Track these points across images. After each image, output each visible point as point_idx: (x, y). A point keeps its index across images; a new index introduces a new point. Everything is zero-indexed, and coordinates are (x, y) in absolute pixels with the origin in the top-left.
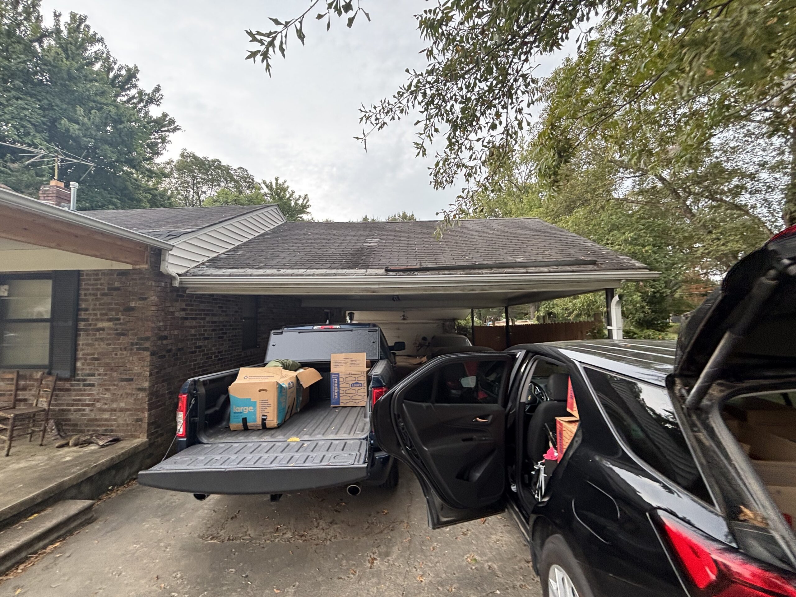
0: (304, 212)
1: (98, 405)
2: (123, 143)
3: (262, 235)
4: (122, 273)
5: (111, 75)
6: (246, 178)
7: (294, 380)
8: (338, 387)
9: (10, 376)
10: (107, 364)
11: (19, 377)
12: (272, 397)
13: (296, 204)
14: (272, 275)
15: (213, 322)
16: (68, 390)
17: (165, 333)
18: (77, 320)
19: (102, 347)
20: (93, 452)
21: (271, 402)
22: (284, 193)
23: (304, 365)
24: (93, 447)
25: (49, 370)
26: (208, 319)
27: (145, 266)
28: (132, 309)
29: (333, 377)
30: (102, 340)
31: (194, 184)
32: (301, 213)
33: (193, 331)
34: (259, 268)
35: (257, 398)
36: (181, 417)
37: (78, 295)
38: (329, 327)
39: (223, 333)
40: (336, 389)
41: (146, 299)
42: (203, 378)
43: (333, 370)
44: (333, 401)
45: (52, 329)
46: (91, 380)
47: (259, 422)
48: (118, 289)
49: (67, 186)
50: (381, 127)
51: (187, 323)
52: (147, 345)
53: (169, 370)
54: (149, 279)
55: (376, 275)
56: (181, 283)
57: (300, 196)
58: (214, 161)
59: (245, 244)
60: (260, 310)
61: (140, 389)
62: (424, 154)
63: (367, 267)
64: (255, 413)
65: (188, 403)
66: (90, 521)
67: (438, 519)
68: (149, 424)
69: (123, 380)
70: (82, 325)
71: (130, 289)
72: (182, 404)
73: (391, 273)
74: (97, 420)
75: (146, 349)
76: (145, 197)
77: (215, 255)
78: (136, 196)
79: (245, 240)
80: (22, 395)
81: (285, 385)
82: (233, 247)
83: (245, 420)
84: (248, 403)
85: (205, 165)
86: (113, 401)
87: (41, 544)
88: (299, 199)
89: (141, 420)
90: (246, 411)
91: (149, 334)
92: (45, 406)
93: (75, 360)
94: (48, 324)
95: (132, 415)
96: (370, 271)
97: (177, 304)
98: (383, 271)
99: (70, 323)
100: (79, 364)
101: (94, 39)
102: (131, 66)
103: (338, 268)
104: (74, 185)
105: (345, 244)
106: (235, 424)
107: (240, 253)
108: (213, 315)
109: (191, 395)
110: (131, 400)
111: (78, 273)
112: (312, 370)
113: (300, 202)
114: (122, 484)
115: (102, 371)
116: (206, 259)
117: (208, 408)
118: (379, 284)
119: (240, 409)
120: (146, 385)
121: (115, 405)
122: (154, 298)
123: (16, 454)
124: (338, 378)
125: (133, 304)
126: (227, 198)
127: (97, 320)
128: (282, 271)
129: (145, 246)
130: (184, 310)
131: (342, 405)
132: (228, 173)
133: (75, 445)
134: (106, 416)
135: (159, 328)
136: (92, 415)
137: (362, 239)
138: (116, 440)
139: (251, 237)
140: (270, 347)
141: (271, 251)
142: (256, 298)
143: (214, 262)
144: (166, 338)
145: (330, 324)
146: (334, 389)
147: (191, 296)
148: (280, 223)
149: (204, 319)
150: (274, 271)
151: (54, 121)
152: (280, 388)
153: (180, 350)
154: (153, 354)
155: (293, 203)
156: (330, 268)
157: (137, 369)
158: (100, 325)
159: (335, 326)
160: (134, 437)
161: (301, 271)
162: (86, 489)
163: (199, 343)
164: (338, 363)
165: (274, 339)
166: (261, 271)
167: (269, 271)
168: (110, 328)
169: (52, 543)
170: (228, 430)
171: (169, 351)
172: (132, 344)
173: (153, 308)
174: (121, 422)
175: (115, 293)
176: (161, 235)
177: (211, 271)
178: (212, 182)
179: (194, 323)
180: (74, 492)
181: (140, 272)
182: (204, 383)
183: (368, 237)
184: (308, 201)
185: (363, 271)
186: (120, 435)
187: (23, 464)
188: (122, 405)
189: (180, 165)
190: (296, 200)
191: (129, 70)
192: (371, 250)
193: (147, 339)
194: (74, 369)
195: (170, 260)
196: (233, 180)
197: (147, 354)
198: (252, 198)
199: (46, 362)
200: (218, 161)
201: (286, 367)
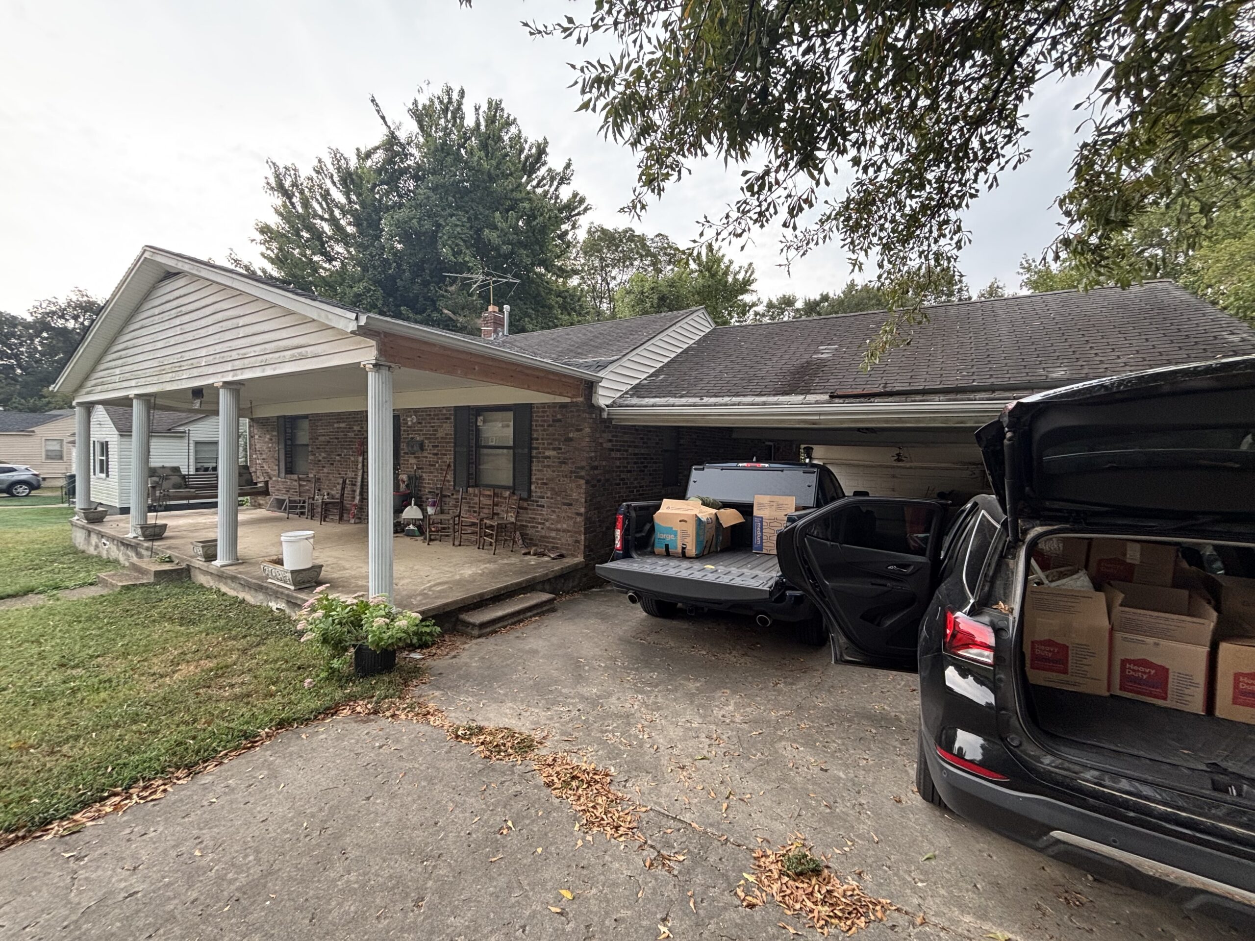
0: (747, 291)
1: (547, 524)
2: (537, 242)
3: (686, 351)
4: (563, 406)
5: (523, 157)
6: (666, 248)
7: (713, 517)
8: (762, 531)
9: (488, 493)
10: (553, 489)
11: (495, 495)
12: (691, 528)
13: (736, 280)
14: (694, 405)
15: (635, 454)
16: (526, 509)
17: (596, 463)
18: (531, 449)
19: (548, 473)
20: (547, 562)
21: (690, 532)
22: (719, 265)
23: (726, 505)
24: (546, 559)
25: (513, 490)
26: (630, 450)
27: (581, 399)
28: (571, 440)
29: (756, 520)
30: (549, 466)
31: (602, 268)
32: (742, 294)
33: (618, 463)
34: (681, 397)
35: (678, 527)
36: (618, 533)
37: (531, 425)
38: (757, 465)
39: (645, 467)
40: (759, 534)
41: (581, 430)
42: (634, 504)
43: (756, 513)
44: (755, 546)
45: (514, 454)
46: (542, 502)
47: (680, 550)
48: (560, 421)
49: (501, 311)
50: (804, 254)
51: (613, 454)
52: (583, 473)
53: (599, 499)
54: (584, 411)
55: (817, 403)
56: (609, 414)
57: (740, 267)
58: (625, 231)
59: (667, 365)
60: (682, 442)
61: (578, 514)
62: (860, 269)
63: (808, 392)
64: (676, 541)
65: (624, 523)
66: (553, 610)
67: (841, 655)
68: (585, 547)
69: (565, 504)
70: (534, 452)
71: (569, 421)
72: (619, 524)
73: (837, 400)
74: (545, 537)
75: (582, 478)
76: (557, 302)
77: (637, 381)
78: (549, 302)
79: (666, 360)
80: (497, 509)
81: (704, 519)
82: (653, 370)
83: (667, 546)
84: (670, 531)
85: (614, 239)
86: (558, 522)
87: (529, 614)
88: (739, 272)
89: (577, 541)
90: (669, 538)
91: (584, 463)
92: (513, 520)
93: (530, 483)
94: (511, 451)
95: (571, 536)
96: (811, 398)
97: (605, 435)
98: (826, 397)
99: (526, 450)
100: (533, 487)
101: (508, 123)
102: (541, 140)
103: (769, 395)
104: (507, 307)
105: (787, 356)
106: (659, 549)
107: (661, 377)
108: (636, 447)
109: (626, 517)
110: (571, 523)
111: (530, 405)
112: (734, 511)
113: (740, 277)
114: (568, 593)
115: (549, 495)
116: (629, 387)
117: (637, 532)
118: (820, 414)
119: (663, 536)
120: (582, 510)
121: (559, 526)
122: (588, 430)
123: (499, 554)
124: (761, 522)
125: (571, 435)
126: (643, 286)
127: (545, 449)
128: (706, 400)
129: (580, 380)
130: (610, 441)
131: (764, 551)
132: (644, 245)
133: (535, 554)
134: (553, 534)
135: (591, 458)
136: (543, 533)
137: (812, 348)
138: (562, 556)
139: (673, 355)
140: (691, 483)
141: (694, 373)
142: (678, 429)
143: (638, 390)
144: (596, 468)
145: (758, 461)
146: (757, 533)
147: (616, 427)
148: (707, 330)
149: (627, 451)
150: (696, 400)
151: (479, 231)
152: (699, 520)
153: (607, 480)
154: (587, 482)
155: (730, 279)
156: (760, 395)
157: (575, 495)
158: (547, 453)
159: (762, 465)
160: (574, 556)
161: (726, 399)
162: (547, 587)
163: (623, 476)
164: (762, 506)
165: (695, 474)
166: (684, 400)
167: (692, 400)
168: (555, 457)
169: (534, 616)
170: (653, 553)
171: (599, 481)
172: (571, 472)
173: (587, 439)
174: (564, 541)
175: (557, 424)
176: (590, 366)
177: (635, 401)
178: (625, 261)
179: (618, 455)
180: (540, 587)
181: (575, 404)
182: (635, 508)
183: (822, 343)
184: (753, 272)
185: (800, 398)
186: (564, 552)
187: (506, 561)
188: (565, 526)
189: (586, 247)
190: (736, 274)
191: (539, 145)
192: (821, 364)
193: (582, 468)
194: (530, 491)
195: (601, 391)
196: (649, 253)
197: (583, 482)
198: (675, 282)
199: (511, 484)
200: (631, 229)
201: (705, 503)
